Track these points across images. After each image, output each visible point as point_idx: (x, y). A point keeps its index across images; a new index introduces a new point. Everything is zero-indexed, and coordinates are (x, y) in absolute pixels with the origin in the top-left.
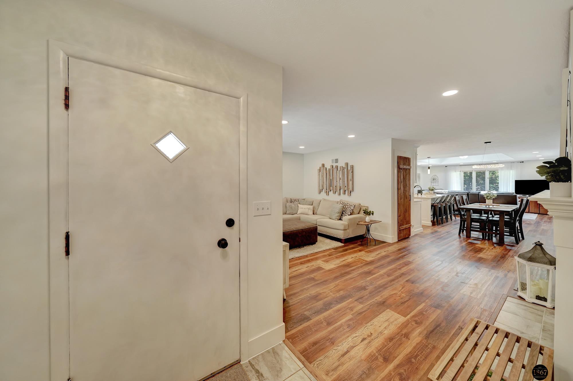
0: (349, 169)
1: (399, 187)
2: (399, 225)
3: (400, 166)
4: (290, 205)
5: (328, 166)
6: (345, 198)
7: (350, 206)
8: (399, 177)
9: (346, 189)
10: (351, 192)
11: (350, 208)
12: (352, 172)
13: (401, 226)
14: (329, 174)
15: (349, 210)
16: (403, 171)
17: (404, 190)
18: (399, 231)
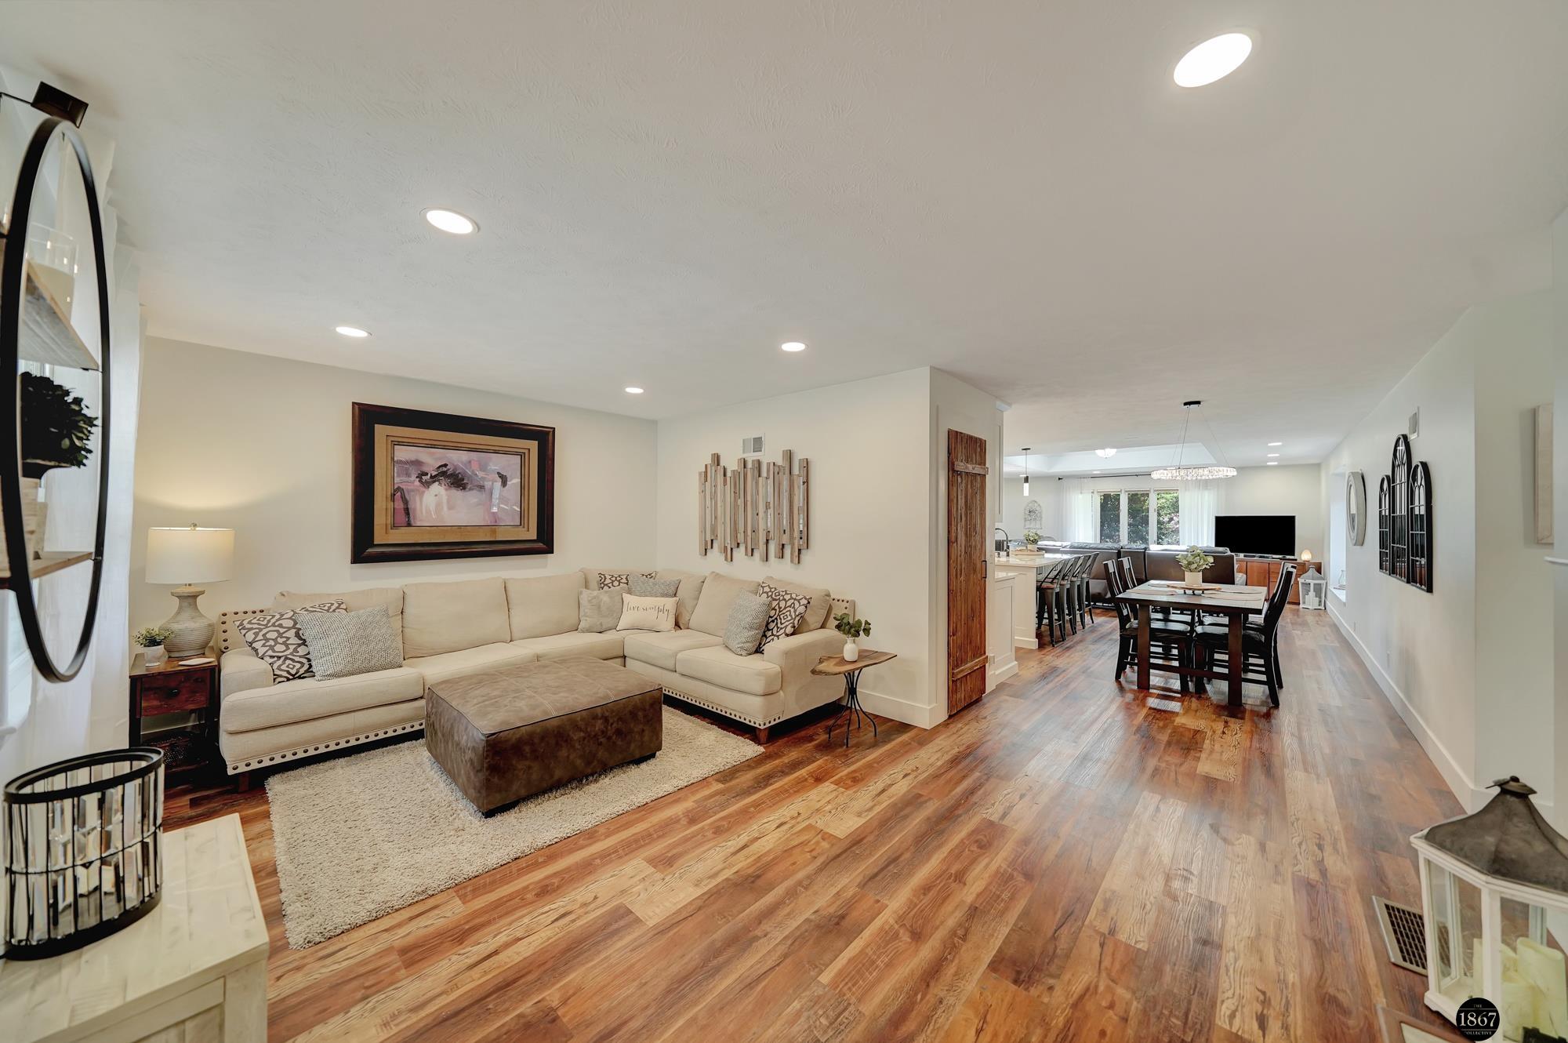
0: (796, 471)
1: (953, 534)
2: (954, 663)
3: (956, 463)
4: (595, 597)
5: (731, 463)
6: (781, 572)
7: (792, 601)
8: (953, 500)
9: (785, 539)
10: (803, 551)
11: (792, 610)
12: (806, 482)
13: (957, 666)
14: (733, 490)
15: (789, 618)
16: (964, 482)
17: (968, 546)
18: (951, 683)
